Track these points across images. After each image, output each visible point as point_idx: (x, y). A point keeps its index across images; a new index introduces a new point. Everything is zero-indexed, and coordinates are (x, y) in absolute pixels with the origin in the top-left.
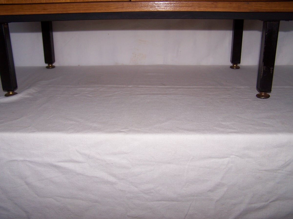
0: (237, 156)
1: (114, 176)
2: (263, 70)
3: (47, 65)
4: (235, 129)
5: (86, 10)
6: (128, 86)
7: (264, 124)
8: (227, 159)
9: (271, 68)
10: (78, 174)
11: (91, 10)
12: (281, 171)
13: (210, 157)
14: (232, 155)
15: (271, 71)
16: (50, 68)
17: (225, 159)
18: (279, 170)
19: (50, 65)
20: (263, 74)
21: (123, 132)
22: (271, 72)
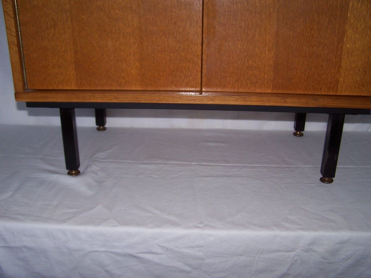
0: (303, 251)
1: (190, 265)
2: (328, 158)
3: (98, 126)
4: (301, 225)
5: (158, 100)
6: (192, 163)
7: (328, 218)
8: (293, 252)
9: (336, 156)
10: (156, 264)
11: (162, 100)
12: (342, 264)
13: (278, 251)
14: (297, 249)
15: (335, 158)
16: (101, 130)
17: (291, 253)
18: (340, 262)
19: (101, 128)
20: (327, 161)
21: (199, 227)
22: (335, 160)
